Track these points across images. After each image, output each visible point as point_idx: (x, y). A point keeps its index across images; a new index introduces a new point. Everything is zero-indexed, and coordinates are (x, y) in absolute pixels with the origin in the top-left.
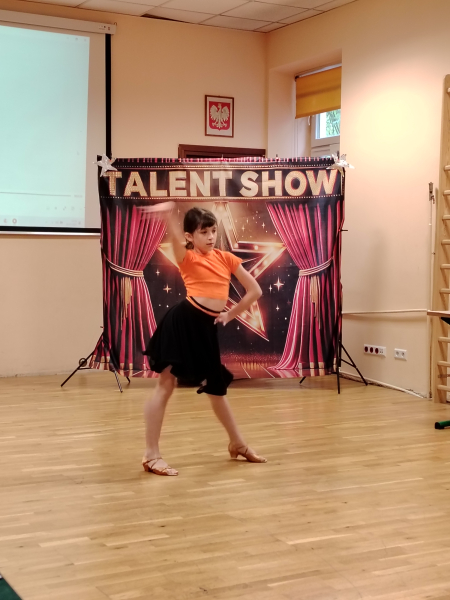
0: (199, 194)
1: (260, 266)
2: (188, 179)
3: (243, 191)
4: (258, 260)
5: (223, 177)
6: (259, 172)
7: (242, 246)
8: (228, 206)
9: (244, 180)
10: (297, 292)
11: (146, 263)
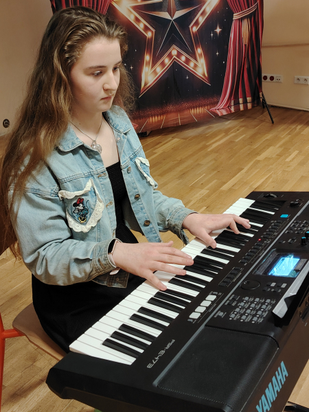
1: (203, 13)
4: (201, 8)
10: (232, 35)
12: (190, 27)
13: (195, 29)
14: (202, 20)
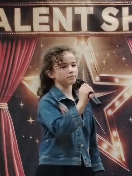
0: (62, 29)
1: (121, 98)
2: (51, 15)
3: (104, 26)
4: (118, 93)
5: (84, 13)
6: (120, 8)
7: (103, 79)
8: (89, 40)
9: (105, 15)
11: (11, 95)
12: (105, 109)
13: (110, 113)
14: (118, 105)
